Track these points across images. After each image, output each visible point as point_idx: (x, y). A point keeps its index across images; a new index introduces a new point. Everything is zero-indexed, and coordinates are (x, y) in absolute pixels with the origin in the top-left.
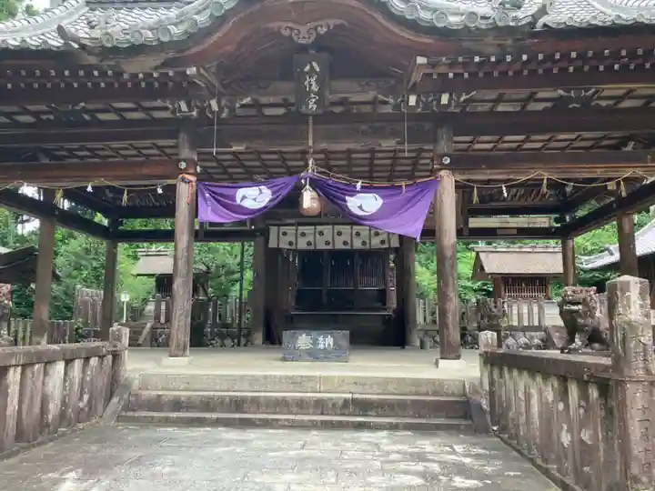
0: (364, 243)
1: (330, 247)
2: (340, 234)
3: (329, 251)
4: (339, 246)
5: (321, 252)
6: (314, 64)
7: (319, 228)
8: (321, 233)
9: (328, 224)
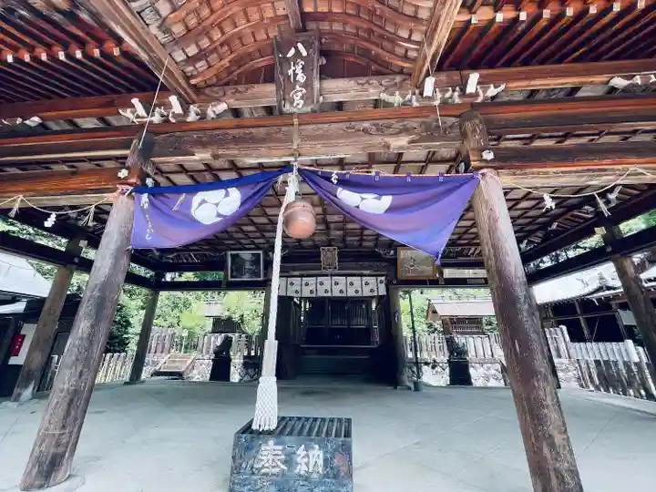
0: (357, 291)
1: (329, 294)
2: (337, 284)
3: (328, 297)
4: (336, 293)
5: (323, 298)
6: (300, 45)
7: (320, 279)
8: (322, 284)
9: (327, 275)
